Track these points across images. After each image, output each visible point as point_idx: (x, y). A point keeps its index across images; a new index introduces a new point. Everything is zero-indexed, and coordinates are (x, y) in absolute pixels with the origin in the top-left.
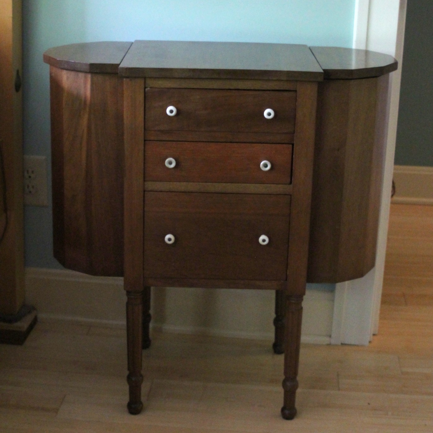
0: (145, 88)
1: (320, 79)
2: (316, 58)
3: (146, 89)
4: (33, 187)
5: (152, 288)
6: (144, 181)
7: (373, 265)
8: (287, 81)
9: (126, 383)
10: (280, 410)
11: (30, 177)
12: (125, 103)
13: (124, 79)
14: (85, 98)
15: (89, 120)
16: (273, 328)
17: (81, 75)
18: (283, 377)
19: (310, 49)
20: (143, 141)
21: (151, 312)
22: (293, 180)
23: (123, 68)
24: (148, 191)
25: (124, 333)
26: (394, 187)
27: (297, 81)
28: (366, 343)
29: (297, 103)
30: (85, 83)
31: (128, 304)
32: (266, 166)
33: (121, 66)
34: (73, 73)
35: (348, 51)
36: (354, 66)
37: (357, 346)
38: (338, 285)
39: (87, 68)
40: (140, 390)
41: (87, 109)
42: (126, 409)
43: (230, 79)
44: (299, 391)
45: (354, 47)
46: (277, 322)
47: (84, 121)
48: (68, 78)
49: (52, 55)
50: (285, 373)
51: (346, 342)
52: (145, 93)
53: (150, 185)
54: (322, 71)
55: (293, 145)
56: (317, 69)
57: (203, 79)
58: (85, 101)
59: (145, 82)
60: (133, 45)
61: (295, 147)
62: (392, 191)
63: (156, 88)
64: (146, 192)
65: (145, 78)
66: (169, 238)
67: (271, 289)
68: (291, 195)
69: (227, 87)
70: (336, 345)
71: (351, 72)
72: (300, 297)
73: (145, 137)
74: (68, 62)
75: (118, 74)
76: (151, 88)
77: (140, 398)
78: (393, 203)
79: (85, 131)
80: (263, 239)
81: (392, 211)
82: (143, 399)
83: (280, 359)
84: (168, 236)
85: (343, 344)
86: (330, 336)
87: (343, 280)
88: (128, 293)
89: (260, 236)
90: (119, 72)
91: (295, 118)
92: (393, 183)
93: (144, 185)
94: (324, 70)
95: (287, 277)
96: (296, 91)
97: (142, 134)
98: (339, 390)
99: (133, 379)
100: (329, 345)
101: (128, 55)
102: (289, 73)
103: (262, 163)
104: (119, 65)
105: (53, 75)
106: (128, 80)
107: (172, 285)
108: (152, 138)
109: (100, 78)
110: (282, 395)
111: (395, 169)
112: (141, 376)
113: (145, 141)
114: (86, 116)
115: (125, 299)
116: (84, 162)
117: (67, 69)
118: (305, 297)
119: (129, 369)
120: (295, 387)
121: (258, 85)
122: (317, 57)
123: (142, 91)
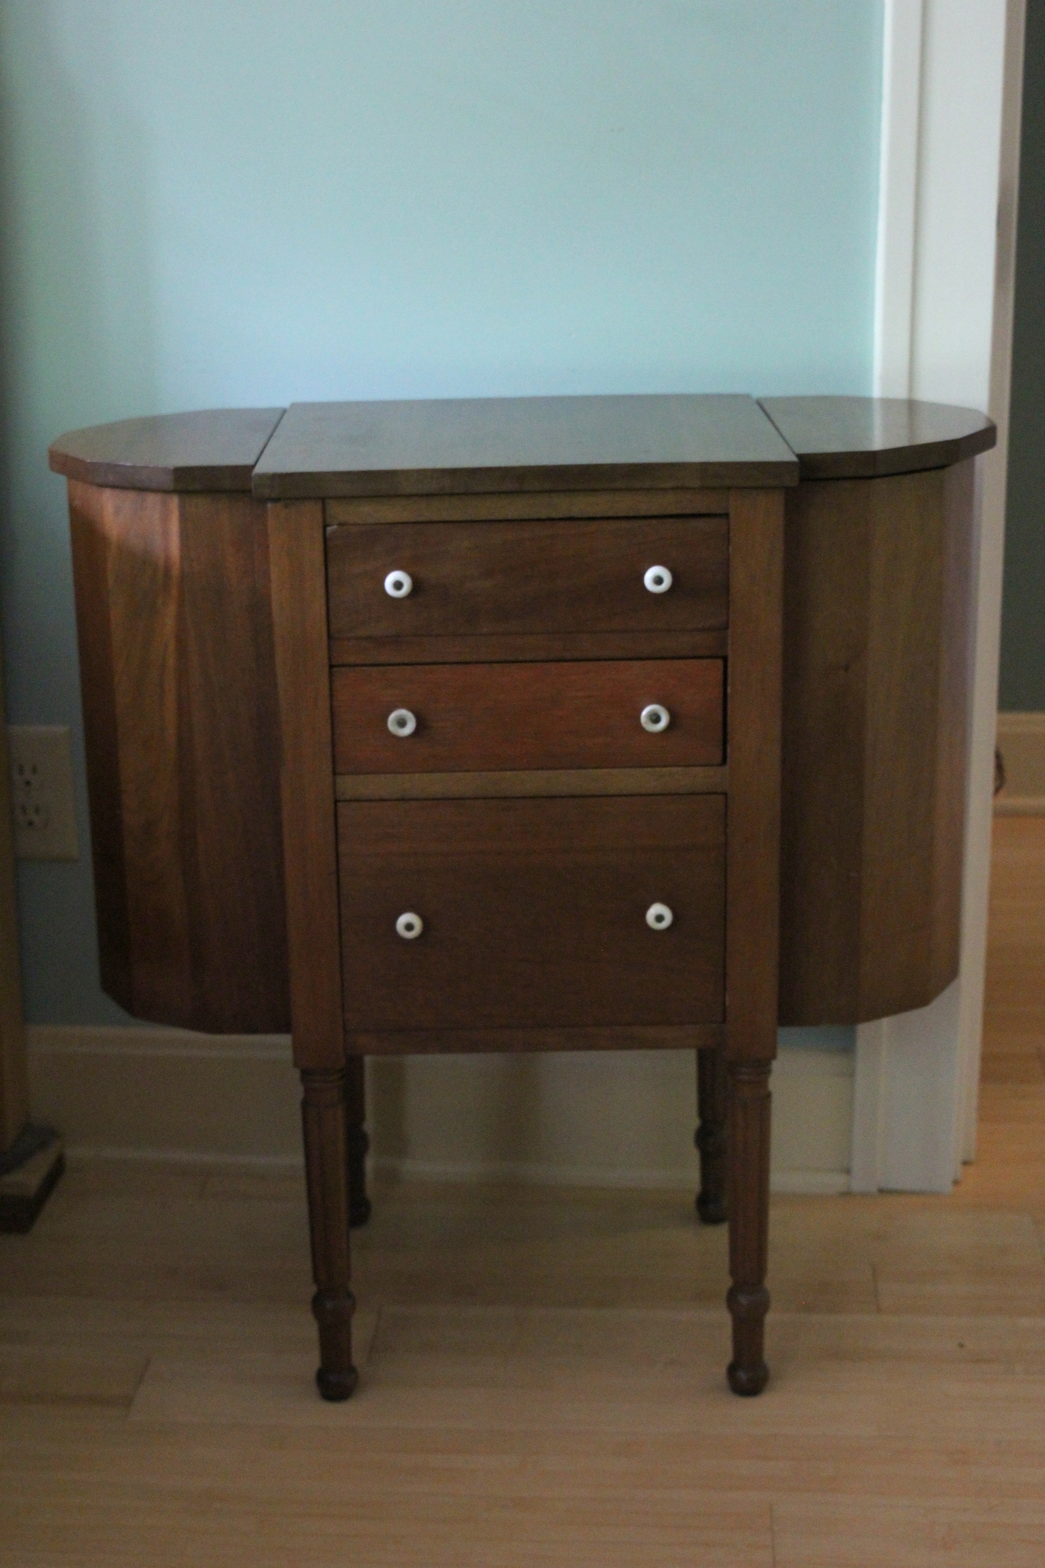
0: (325, 527)
1: (792, 481)
2: (777, 429)
3: (329, 529)
4: (37, 811)
5: (368, 1059)
6: (335, 773)
7: (951, 972)
8: (702, 489)
9: (311, 1317)
10: (722, 1372)
11: (28, 783)
12: (275, 573)
13: (269, 505)
14: (168, 559)
15: (180, 617)
16: (694, 1157)
17: (152, 499)
18: (727, 1282)
19: (760, 403)
20: (327, 668)
21: (369, 1126)
22: (729, 751)
23: (262, 476)
24: (346, 801)
25: (300, 1187)
26: (1000, 768)
27: (729, 488)
28: (947, 1187)
29: (731, 549)
30: (165, 520)
31: (305, 1104)
32: (655, 718)
33: (258, 470)
34: (131, 495)
35: (864, 403)
36: (878, 440)
37: (920, 1193)
38: (864, 1030)
39: (168, 482)
40: (349, 1333)
41: (174, 592)
42: (314, 1388)
43: (550, 492)
44: (770, 1318)
45: (876, 392)
46: (705, 1137)
47: (169, 622)
48: (117, 511)
49: (74, 451)
50: (733, 1271)
51: (893, 1185)
52: (325, 540)
53: (350, 785)
54: (794, 459)
55: (725, 659)
56: (779, 453)
57: (477, 494)
58: (167, 569)
59: (324, 511)
60: (286, 417)
61: (730, 664)
62: (996, 779)
63: (355, 524)
64: (340, 804)
65: (323, 500)
66: (408, 924)
67: (684, 1047)
68: (725, 794)
69: (543, 514)
70: (864, 1195)
71: (871, 457)
72: (762, 1067)
73: (330, 659)
74: (113, 467)
75: (250, 491)
76: (341, 524)
77: (349, 1355)
78: (999, 814)
79: (172, 646)
80: (658, 915)
81: (998, 835)
82: (358, 1358)
83: (719, 1236)
84: (404, 919)
85: (881, 1191)
86: (848, 1171)
87: (875, 1014)
88: (306, 1075)
89: (647, 908)
90: (253, 486)
91: (727, 588)
92: (998, 757)
93: (334, 784)
94: (800, 456)
95: (724, 1012)
96: (726, 516)
97: (323, 654)
98: (879, 1310)
99: (329, 1305)
100: (847, 1194)
101: (273, 443)
102: (705, 468)
103: (645, 713)
104: (253, 467)
105: (77, 502)
106: (279, 505)
107: (422, 1048)
108: (352, 659)
109: (201, 505)
110: (728, 1330)
111: (1000, 723)
112: (349, 1295)
113: (331, 667)
114: (172, 609)
115: (298, 1092)
116: (171, 731)
117: (114, 487)
118: (776, 1065)
119: (316, 1279)
120: (762, 1307)
121: (624, 504)
122: (778, 424)
123: (318, 536)
